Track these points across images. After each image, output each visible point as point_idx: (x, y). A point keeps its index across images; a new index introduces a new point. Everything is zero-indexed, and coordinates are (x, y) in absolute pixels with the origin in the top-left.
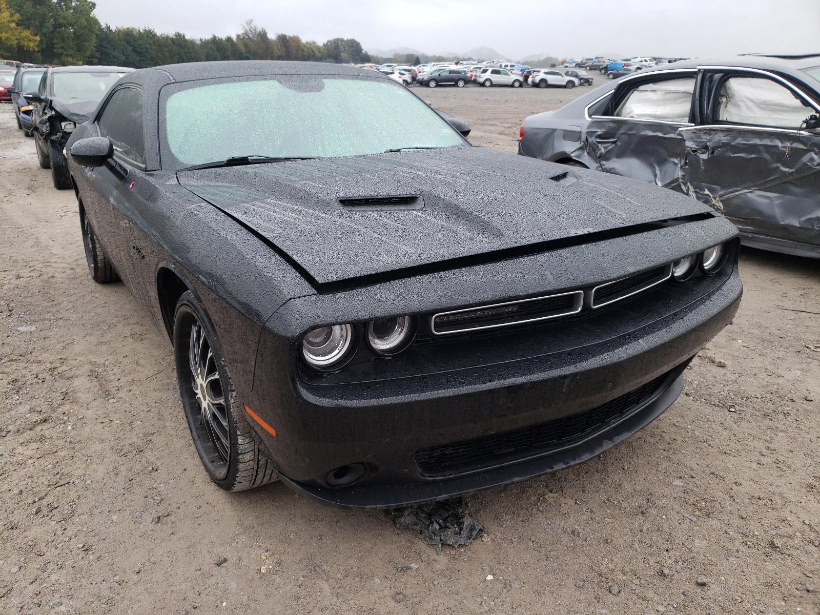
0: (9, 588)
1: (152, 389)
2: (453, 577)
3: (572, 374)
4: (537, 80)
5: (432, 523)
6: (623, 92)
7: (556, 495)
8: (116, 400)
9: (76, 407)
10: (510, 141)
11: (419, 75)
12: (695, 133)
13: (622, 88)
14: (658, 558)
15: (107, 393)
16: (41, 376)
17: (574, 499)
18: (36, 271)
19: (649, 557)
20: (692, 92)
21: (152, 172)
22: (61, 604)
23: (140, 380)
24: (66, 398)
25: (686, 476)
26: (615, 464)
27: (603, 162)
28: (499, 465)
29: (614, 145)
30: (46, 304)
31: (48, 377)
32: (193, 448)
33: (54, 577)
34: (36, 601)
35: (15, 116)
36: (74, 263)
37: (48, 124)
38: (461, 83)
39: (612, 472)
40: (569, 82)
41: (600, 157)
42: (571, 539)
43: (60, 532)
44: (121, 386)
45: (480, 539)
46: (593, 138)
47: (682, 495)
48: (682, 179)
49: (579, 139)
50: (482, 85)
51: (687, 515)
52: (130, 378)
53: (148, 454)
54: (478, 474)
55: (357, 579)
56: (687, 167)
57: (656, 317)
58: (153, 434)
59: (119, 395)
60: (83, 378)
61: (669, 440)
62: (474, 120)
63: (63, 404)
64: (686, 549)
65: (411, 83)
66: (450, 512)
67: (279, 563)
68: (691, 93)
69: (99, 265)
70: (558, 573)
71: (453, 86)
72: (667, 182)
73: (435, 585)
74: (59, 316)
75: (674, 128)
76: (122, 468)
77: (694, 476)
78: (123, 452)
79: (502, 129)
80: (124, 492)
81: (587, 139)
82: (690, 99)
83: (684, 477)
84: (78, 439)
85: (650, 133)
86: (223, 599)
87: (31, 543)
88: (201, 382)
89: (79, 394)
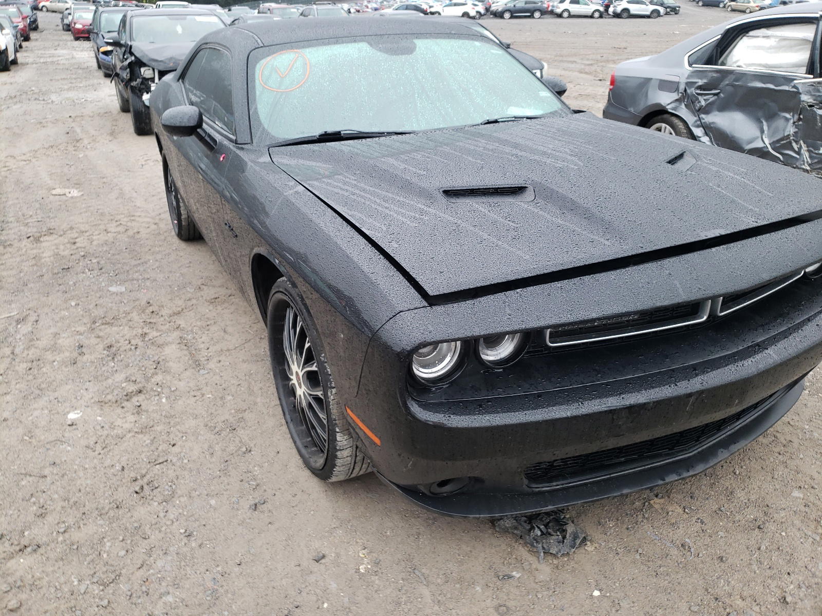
0: (117, 573)
1: (241, 360)
2: (557, 589)
3: (697, 392)
4: (619, 10)
5: (532, 528)
6: (730, 39)
7: (662, 501)
8: (207, 372)
9: (169, 378)
10: (591, 81)
11: (493, 5)
12: (813, 85)
13: (729, 35)
14: (779, 583)
15: (197, 363)
16: (133, 342)
17: (682, 506)
18: (122, 226)
19: (769, 581)
20: (812, 40)
21: (243, 146)
22: (169, 593)
23: (228, 350)
24: (159, 368)
25: (806, 487)
26: (724, 467)
27: (703, 116)
28: (609, 476)
29: (716, 97)
30: (133, 262)
31: (140, 344)
32: (285, 428)
33: (160, 563)
34: (144, 588)
35: (94, 55)
36: (157, 217)
37: (128, 70)
38: (537, 15)
39: (723, 477)
40: (654, 11)
41: (699, 110)
42: (681, 553)
43: (162, 515)
44: (210, 356)
45: (582, 548)
46: (693, 89)
47: (803, 509)
48: (793, 136)
49: (677, 90)
50: (560, 16)
51: (810, 533)
52: (218, 347)
53: (241, 433)
54: (586, 484)
55: (458, 586)
56: (800, 123)
57: (787, 323)
58: (245, 411)
59: (209, 366)
60: (174, 346)
61: (784, 442)
62: (553, 57)
63: (156, 374)
64: (810, 573)
65: (484, 15)
66: (552, 517)
67: (377, 563)
68: (809, 41)
69: (183, 223)
70: (670, 593)
71: (529, 17)
72: (775, 139)
73: (538, 599)
74: (147, 276)
75: (788, 80)
76: (217, 448)
77: (816, 487)
78: (217, 429)
79: (583, 67)
80: (220, 475)
81: (685, 90)
82: (809, 47)
83: (804, 487)
84: (173, 414)
85: (759, 85)
86: (324, 599)
87: (136, 525)
88: (297, 370)
89: (171, 364)
